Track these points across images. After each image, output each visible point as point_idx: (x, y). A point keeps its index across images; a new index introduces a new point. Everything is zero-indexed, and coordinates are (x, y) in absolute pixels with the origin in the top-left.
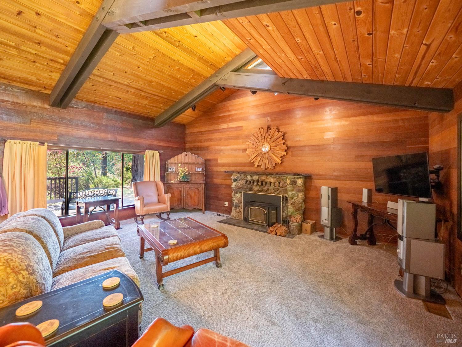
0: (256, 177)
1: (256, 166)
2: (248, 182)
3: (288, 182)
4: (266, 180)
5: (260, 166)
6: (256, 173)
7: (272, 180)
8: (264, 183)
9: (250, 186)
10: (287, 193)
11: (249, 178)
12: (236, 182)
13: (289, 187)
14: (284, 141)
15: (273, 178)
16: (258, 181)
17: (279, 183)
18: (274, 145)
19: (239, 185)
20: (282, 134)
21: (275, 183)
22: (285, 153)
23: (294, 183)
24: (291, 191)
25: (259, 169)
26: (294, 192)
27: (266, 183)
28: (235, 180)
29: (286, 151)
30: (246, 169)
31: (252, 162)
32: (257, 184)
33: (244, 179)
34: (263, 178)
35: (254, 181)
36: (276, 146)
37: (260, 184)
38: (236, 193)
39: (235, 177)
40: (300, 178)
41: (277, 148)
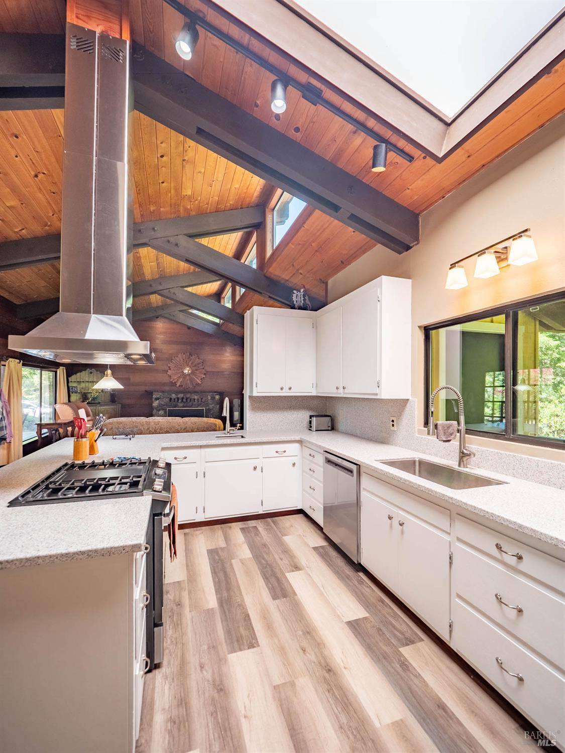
0: (181, 396)
1: (178, 386)
2: (173, 400)
3: (209, 398)
4: (191, 397)
5: (182, 386)
6: (181, 392)
7: (196, 397)
8: (189, 400)
9: (174, 403)
10: (208, 406)
11: (174, 396)
12: (158, 401)
13: (210, 402)
14: (203, 367)
15: (197, 395)
16: (183, 398)
17: (202, 399)
18: (194, 369)
19: (163, 403)
20: (202, 361)
21: (198, 399)
22: (204, 376)
23: (213, 398)
24: (211, 404)
25: (181, 389)
26: (213, 405)
27: (190, 400)
28: (157, 399)
29: (205, 374)
30: (167, 388)
31: (174, 382)
32: (182, 401)
33: (168, 398)
34: (188, 396)
35: (178, 399)
36: (196, 370)
37: (184, 400)
38: (159, 410)
39: (158, 396)
40: (217, 395)
41: (197, 372)
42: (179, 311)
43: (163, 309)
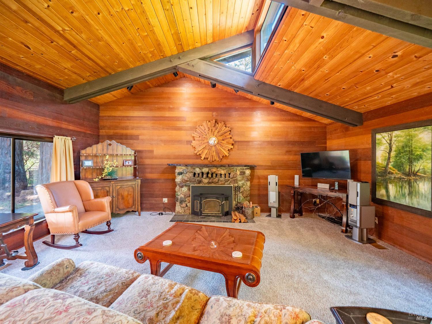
0: (205, 170)
1: (202, 158)
2: (197, 175)
3: (238, 173)
4: (217, 172)
5: (207, 158)
6: (206, 166)
7: (223, 172)
8: (214, 175)
9: (198, 178)
10: (237, 183)
11: (198, 170)
12: (181, 176)
13: (239, 177)
14: (231, 136)
15: (223, 170)
16: (208, 173)
17: (230, 174)
18: (221, 139)
19: (186, 178)
20: (229, 129)
21: (225, 174)
22: (232, 147)
23: (243, 173)
24: (240, 181)
25: (206, 162)
26: (243, 182)
27: (216, 175)
28: (180, 174)
29: (233, 144)
30: (191, 161)
31: (198, 154)
32: (207, 176)
33: (192, 172)
34: (214, 170)
35: (203, 173)
36: (223, 140)
37: (210, 175)
38: (182, 187)
39: (181, 170)
40: (248, 168)
41: (224, 142)
42: (200, 59)
43: (179, 58)
